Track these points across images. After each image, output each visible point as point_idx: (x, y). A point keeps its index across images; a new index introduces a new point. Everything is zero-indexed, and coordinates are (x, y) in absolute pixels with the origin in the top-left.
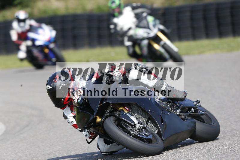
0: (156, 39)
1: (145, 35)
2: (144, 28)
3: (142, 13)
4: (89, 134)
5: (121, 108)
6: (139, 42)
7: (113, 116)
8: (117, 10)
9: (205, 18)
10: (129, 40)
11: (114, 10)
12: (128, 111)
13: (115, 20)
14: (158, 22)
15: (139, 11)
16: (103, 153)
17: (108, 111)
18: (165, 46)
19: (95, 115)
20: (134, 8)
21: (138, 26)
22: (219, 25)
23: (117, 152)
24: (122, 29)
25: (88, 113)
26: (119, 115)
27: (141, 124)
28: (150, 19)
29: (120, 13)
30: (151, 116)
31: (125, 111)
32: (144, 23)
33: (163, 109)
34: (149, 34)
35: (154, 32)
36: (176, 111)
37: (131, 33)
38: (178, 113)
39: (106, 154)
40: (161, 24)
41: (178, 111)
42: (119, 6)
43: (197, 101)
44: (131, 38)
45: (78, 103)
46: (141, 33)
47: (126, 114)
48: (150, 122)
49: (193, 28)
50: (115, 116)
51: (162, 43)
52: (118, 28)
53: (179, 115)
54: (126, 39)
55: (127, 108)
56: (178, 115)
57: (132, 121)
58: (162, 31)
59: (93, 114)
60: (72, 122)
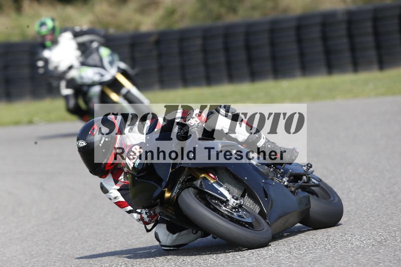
0: (115, 85)
1: (97, 78)
2: (95, 66)
3: (92, 42)
4: (148, 217)
5: (203, 175)
6: (85, 88)
7: (193, 187)
8: (49, 37)
9: (227, 49)
10: (68, 87)
11: (43, 37)
12: (214, 179)
13: (46, 54)
14: (116, 57)
15: (85, 38)
16: (163, 248)
17: (181, 180)
18: (129, 95)
19: (163, 187)
20: (76, 35)
21: (83, 64)
22: (250, 60)
23: (187, 246)
24: (56, 68)
25: (152, 182)
26: (201, 185)
27: (237, 199)
28: (105, 52)
29: (55, 42)
30: (248, 187)
31: (209, 179)
32: (94, 58)
33: (265, 176)
34: (102, 76)
35: (111, 73)
36: (282, 180)
37: (73, 74)
38: (285, 184)
39: (169, 248)
40: (122, 60)
41: (284, 179)
42: (53, 30)
43: (307, 165)
44: (71, 83)
45: (134, 167)
46: (89, 74)
47: (212, 183)
48: (246, 196)
49: (207, 65)
50: (195, 188)
51: (124, 91)
52: (51, 67)
53: (287, 186)
54: (63, 84)
55: (212, 175)
56: (285, 186)
57: (222, 194)
58: (124, 73)
59: (161, 186)
60: (115, 198)
